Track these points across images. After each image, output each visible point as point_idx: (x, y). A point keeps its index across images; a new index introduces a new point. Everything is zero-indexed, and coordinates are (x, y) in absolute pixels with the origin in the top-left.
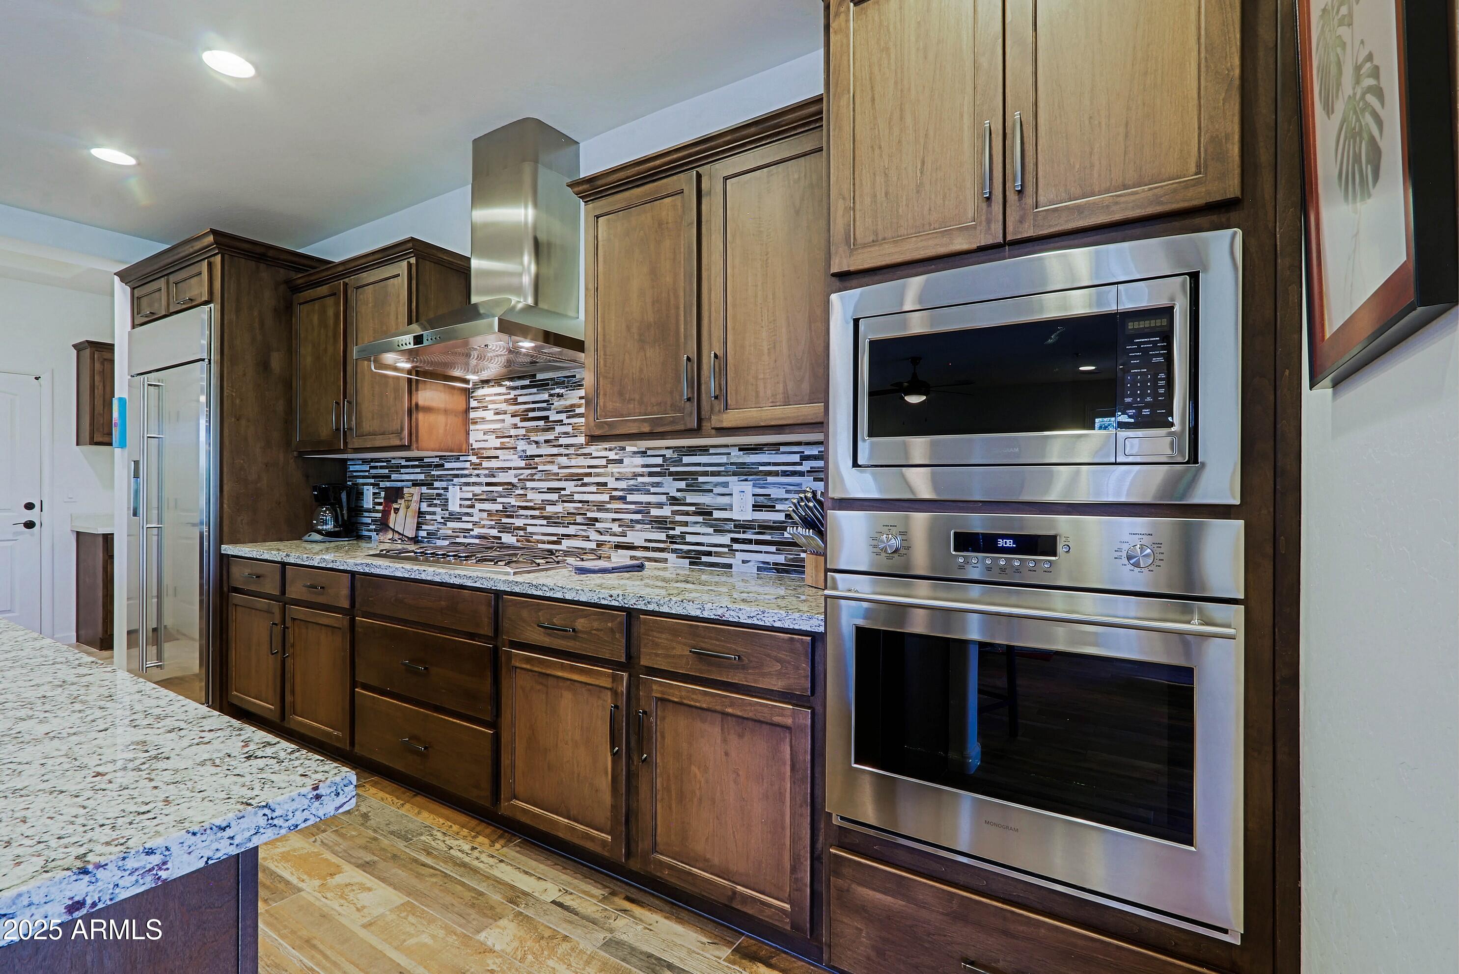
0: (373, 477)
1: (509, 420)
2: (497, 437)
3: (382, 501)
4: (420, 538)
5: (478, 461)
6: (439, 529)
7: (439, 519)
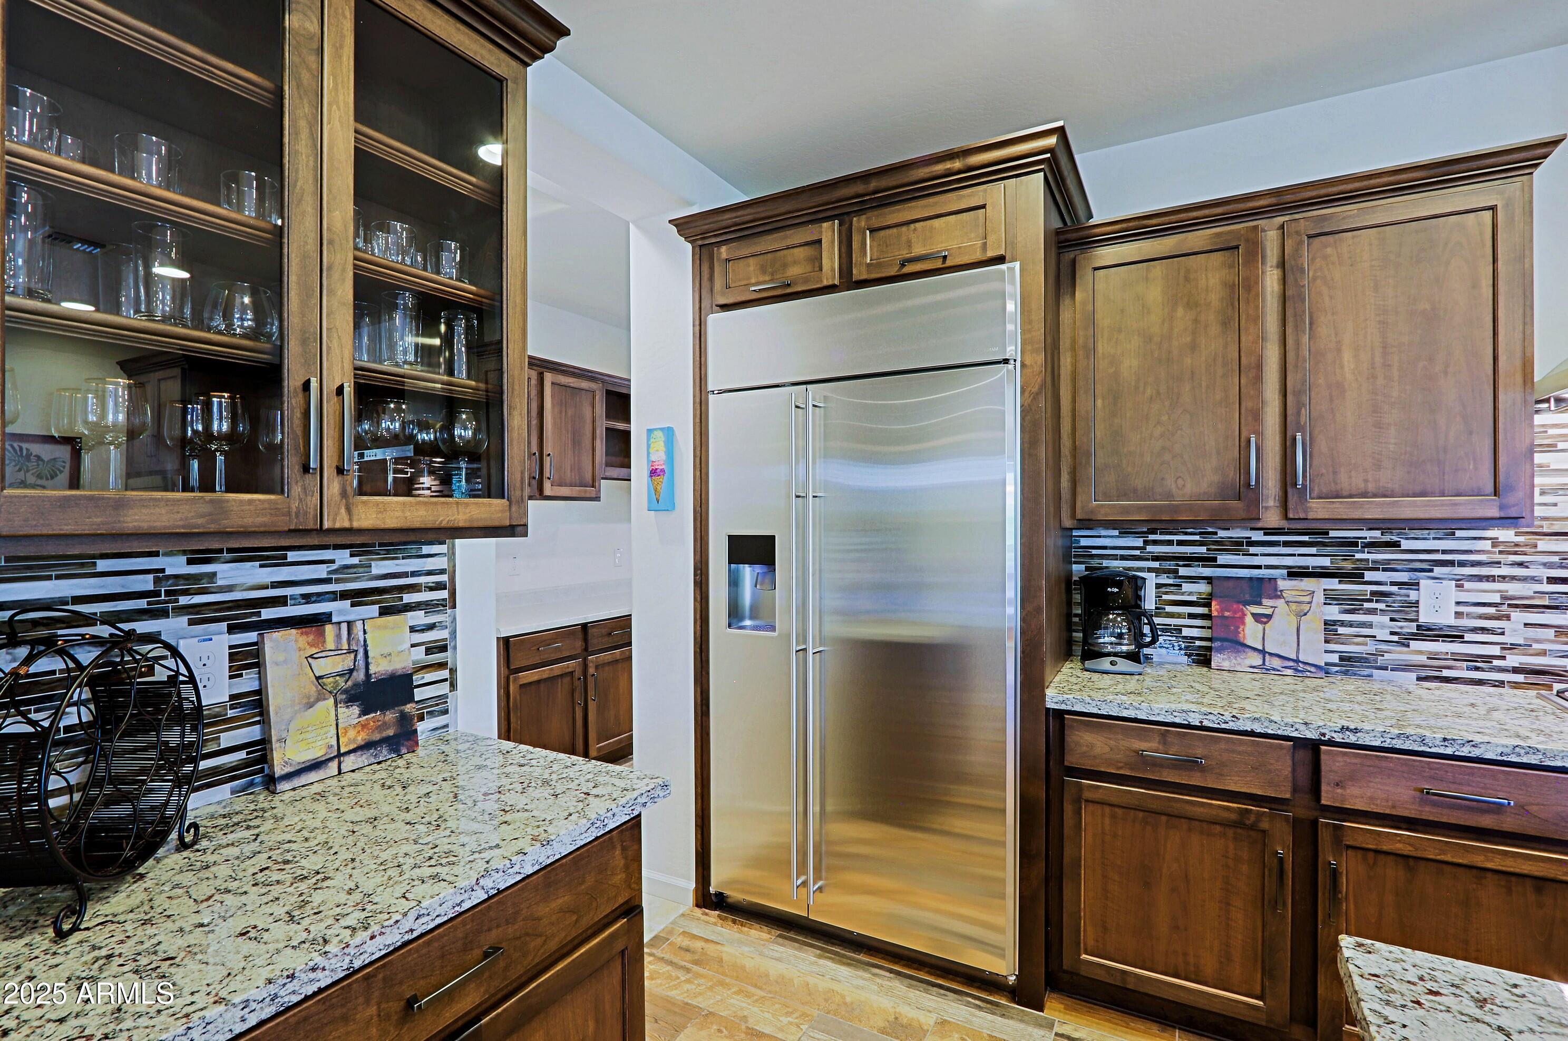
0: (1160, 559)
6: (1381, 653)
7: (1383, 635)
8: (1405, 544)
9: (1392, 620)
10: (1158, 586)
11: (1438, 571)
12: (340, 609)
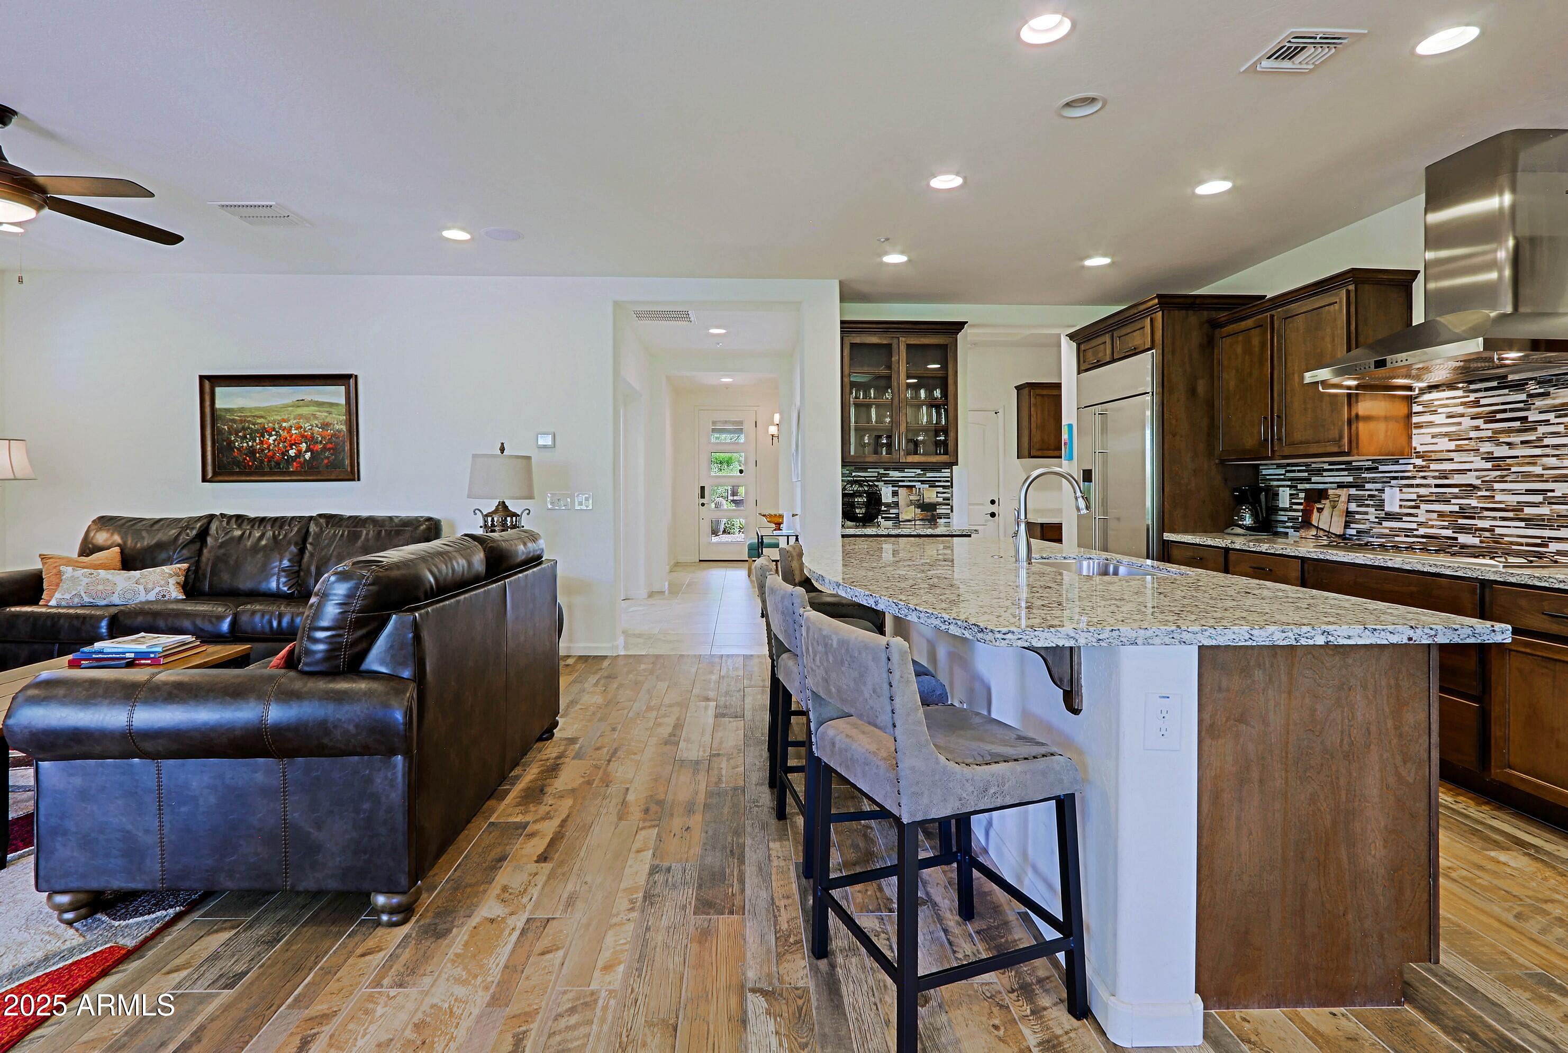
0: (1289, 480)
1: (1467, 422)
2: (1450, 440)
3: (1303, 501)
4: (1347, 536)
5: (1424, 463)
6: (1372, 528)
7: (1372, 519)
8: (1381, 468)
9: (1376, 510)
10: (1291, 495)
11: (1393, 482)
12: (918, 485)
